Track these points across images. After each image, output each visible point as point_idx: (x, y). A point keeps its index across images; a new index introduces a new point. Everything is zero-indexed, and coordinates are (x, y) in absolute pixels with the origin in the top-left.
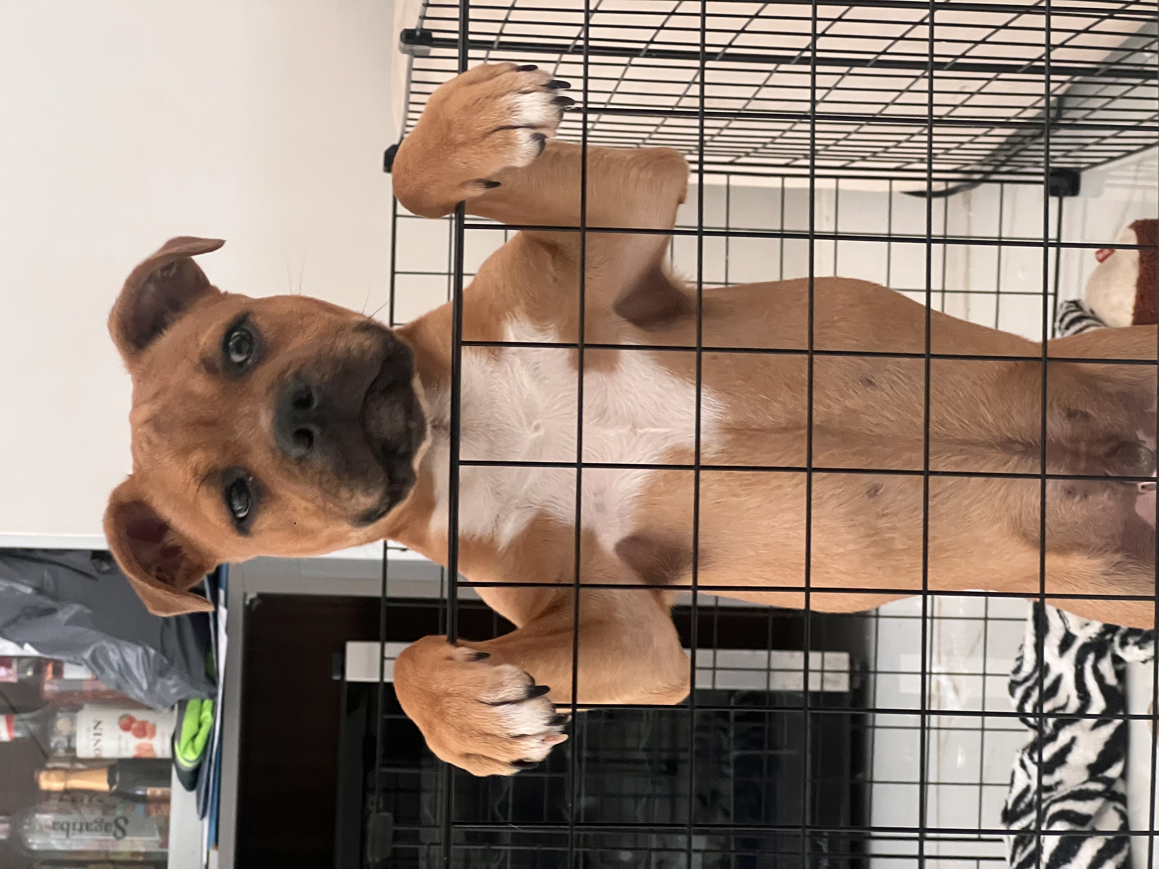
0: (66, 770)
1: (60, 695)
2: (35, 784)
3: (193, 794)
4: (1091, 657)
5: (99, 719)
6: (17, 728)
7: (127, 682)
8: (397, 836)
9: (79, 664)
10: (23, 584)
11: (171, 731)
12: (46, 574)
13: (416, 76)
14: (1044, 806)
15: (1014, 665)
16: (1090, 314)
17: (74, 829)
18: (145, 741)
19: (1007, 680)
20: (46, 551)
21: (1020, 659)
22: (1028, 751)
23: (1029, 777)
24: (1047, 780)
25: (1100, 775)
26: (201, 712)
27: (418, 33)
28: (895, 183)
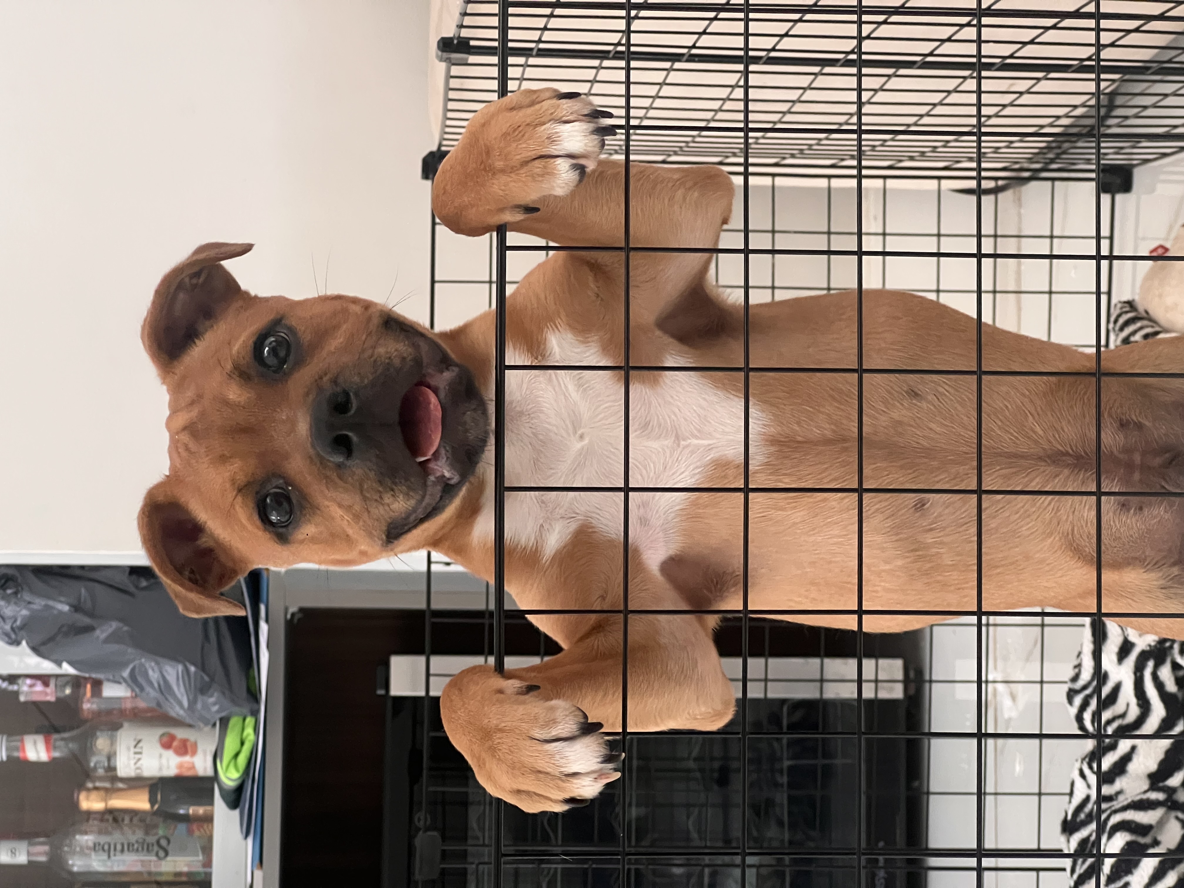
0: (106, 790)
1: (98, 714)
2: (76, 805)
3: (236, 813)
4: (1151, 664)
5: (139, 738)
6: (55, 748)
7: (167, 699)
8: (444, 855)
9: (119, 683)
10: (61, 602)
11: (213, 749)
12: (83, 591)
13: (454, 83)
14: (1104, 816)
15: (1071, 673)
16: (1144, 315)
17: (115, 849)
18: (187, 759)
19: (1065, 688)
20: (82, 567)
21: (1079, 666)
22: (1087, 760)
23: (1089, 786)
24: (1106, 790)
25: (1161, 784)
26: (243, 730)
27: (455, 42)
28: (944, 182)
